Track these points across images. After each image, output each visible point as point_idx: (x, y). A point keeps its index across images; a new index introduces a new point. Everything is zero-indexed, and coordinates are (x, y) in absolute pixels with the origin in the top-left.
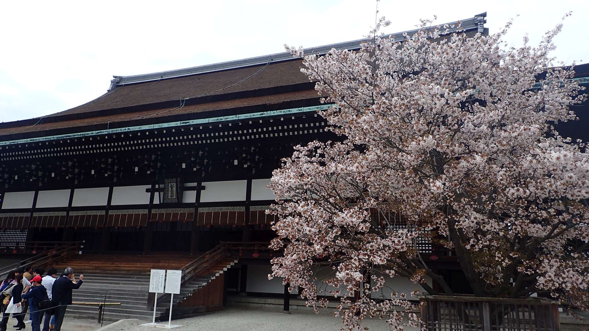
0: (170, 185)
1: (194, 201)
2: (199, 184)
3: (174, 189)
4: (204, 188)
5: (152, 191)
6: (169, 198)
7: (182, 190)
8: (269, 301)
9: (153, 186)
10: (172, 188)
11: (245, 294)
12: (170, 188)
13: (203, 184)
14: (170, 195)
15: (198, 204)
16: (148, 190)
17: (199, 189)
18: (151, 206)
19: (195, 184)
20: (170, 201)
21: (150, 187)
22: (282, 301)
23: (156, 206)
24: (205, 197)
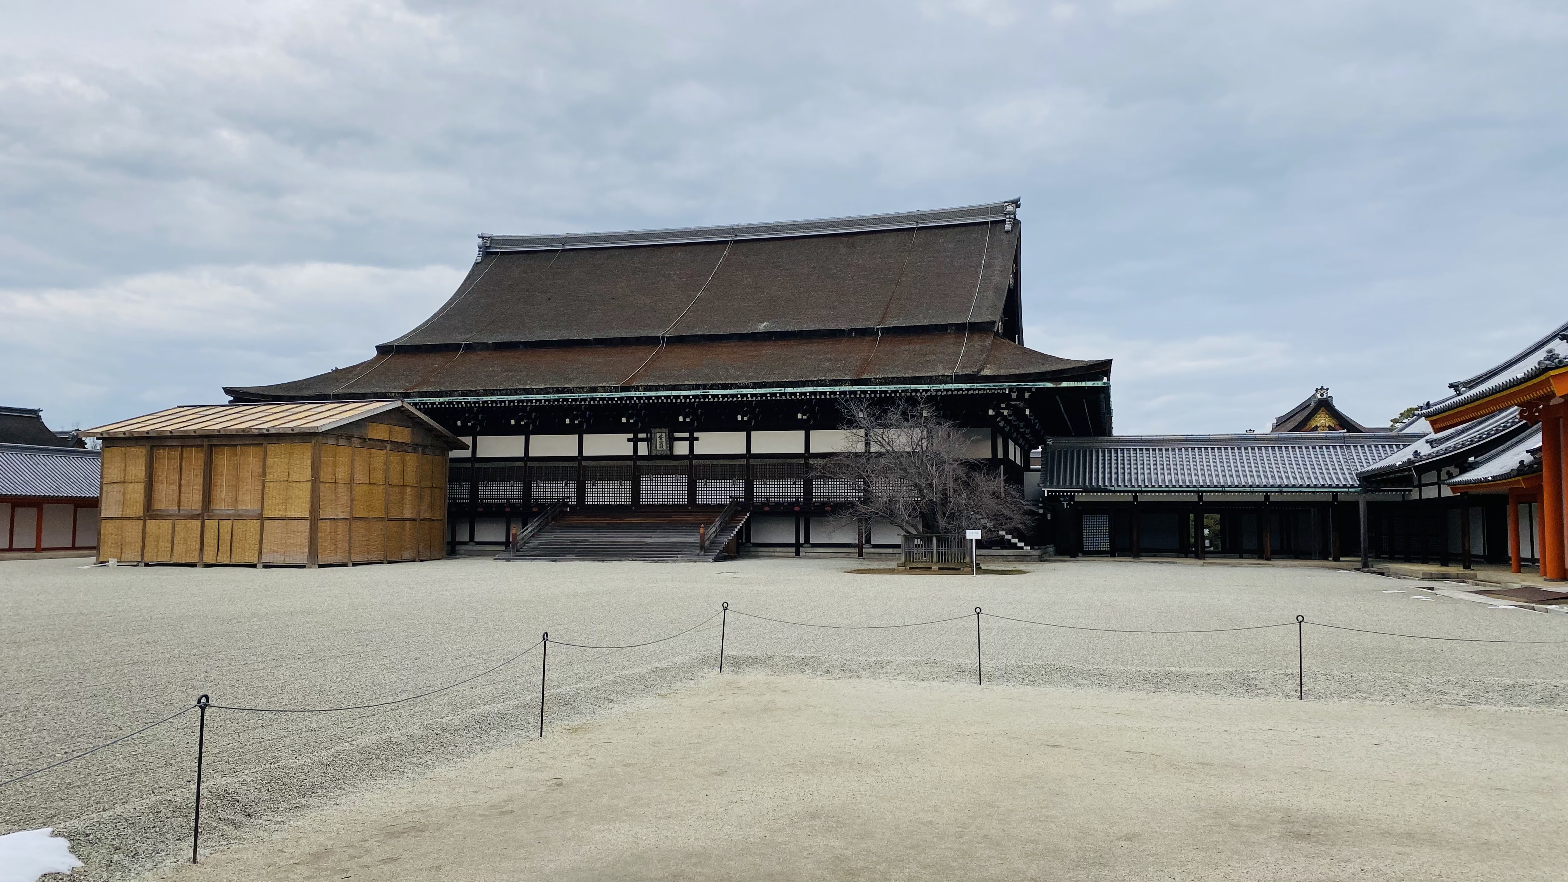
0: (658, 435)
1: (686, 452)
2: (691, 435)
3: (664, 439)
4: (697, 439)
5: (635, 441)
6: (658, 449)
7: (672, 440)
8: (778, 549)
9: (636, 436)
10: (661, 439)
11: (751, 545)
12: (658, 439)
13: (696, 434)
14: (658, 446)
15: (692, 456)
16: (629, 440)
17: (692, 440)
18: (635, 457)
19: (686, 435)
20: (659, 453)
21: (631, 436)
22: (794, 549)
23: (643, 458)
24: (700, 449)
